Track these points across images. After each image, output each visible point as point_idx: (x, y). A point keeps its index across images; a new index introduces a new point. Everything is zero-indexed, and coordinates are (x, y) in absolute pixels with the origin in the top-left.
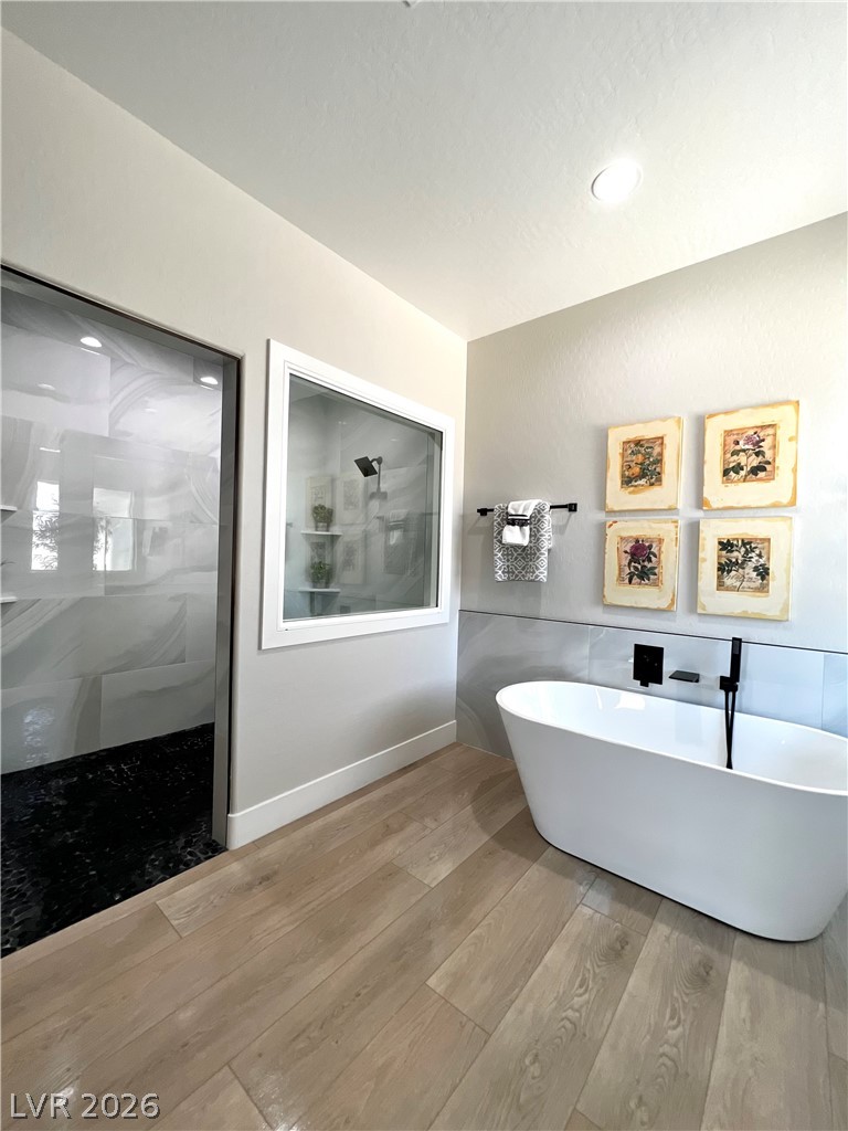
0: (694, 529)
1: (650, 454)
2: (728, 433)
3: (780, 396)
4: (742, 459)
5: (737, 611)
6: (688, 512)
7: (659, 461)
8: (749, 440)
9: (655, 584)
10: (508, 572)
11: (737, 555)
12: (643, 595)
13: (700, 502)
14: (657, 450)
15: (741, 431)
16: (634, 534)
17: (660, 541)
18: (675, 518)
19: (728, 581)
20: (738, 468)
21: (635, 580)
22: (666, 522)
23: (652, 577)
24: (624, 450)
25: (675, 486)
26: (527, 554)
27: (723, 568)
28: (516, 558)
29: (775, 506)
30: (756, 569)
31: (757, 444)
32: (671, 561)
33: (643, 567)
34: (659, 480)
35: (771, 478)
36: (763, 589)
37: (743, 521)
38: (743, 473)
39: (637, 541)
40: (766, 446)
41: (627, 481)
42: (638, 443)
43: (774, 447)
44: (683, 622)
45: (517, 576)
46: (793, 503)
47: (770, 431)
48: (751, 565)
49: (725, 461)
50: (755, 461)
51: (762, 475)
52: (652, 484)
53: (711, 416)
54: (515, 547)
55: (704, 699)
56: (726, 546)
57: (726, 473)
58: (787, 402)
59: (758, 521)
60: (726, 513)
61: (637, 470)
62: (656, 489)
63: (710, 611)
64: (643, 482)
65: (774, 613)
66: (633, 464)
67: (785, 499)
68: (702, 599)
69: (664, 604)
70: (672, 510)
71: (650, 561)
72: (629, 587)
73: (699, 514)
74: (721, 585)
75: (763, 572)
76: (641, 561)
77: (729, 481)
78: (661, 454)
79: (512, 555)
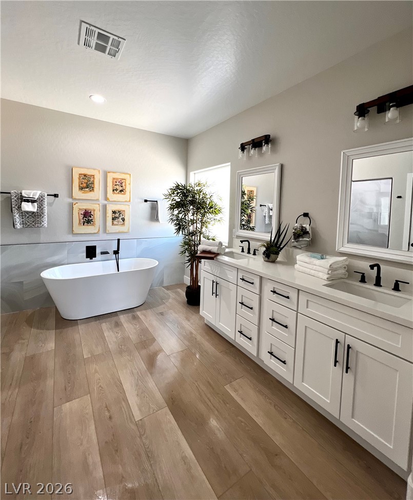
0: (105, 207)
1: (90, 181)
2: (114, 179)
3: (126, 172)
4: (118, 187)
5: (117, 231)
6: (103, 202)
7: (93, 183)
8: (119, 182)
9: (93, 225)
10: (23, 224)
11: (117, 215)
12: (88, 229)
13: (106, 199)
14: (92, 179)
15: (117, 179)
16: (85, 208)
17: (94, 210)
18: (98, 203)
19: (115, 222)
20: (117, 190)
21: (86, 224)
22: (96, 204)
23: (92, 222)
24: (80, 177)
25: (98, 192)
26: (35, 216)
27: (114, 219)
28: (28, 217)
29: (126, 201)
30: (122, 219)
31: (121, 183)
32: (98, 217)
33: (88, 219)
34: (93, 190)
35: (124, 194)
36: (123, 224)
37: (119, 206)
38: (118, 191)
39: (86, 210)
40: (123, 184)
41: (81, 189)
42: (85, 175)
43: (125, 185)
44: (102, 236)
45: (28, 225)
46: (130, 201)
47: (124, 181)
48: (120, 218)
49: (113, 187)
50: (121, 189)
51: (122, 192)
52: (91, 191)
53: (109, 172)
54: (27, 212)
55: (109, 258)
56: (114, 212)
57: (113, 190)
58: (128, 174)
59: (122, 206)
60: (113, 203)
61: (85, 185)
62: (92, 193)
63: (110, 232)
64: (87, 189)
65: (126, 231)
66: (83, 183)
67: (128, 200)
68: (108, 228)
69: (96, 231)
70: (98, 200)
71: (91, 217)
72: (83, 227)
73: (106, 202)
74: (113, 224)
75: (123, 220)
76: (87, 217)
77: (114, 193)
78: (94, 181)
79: (26, 216)
